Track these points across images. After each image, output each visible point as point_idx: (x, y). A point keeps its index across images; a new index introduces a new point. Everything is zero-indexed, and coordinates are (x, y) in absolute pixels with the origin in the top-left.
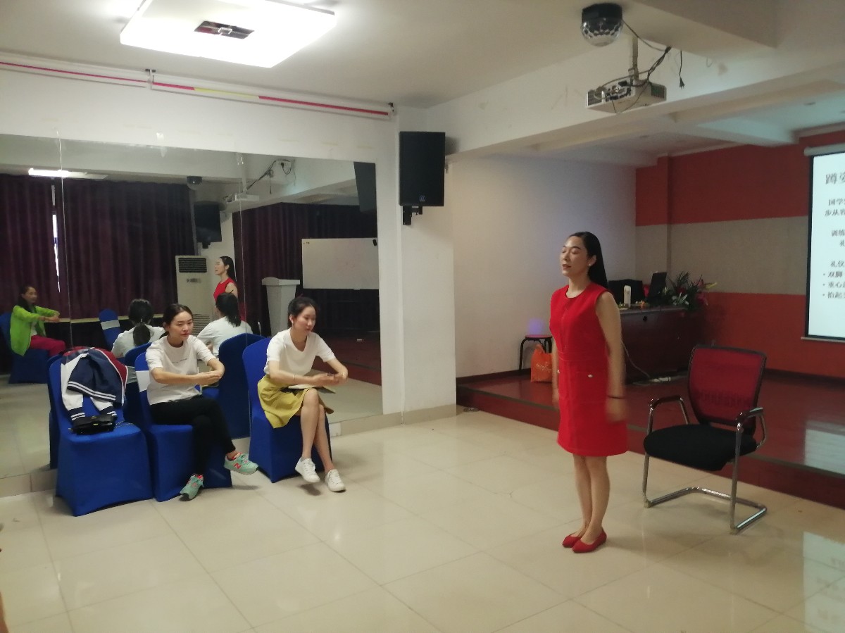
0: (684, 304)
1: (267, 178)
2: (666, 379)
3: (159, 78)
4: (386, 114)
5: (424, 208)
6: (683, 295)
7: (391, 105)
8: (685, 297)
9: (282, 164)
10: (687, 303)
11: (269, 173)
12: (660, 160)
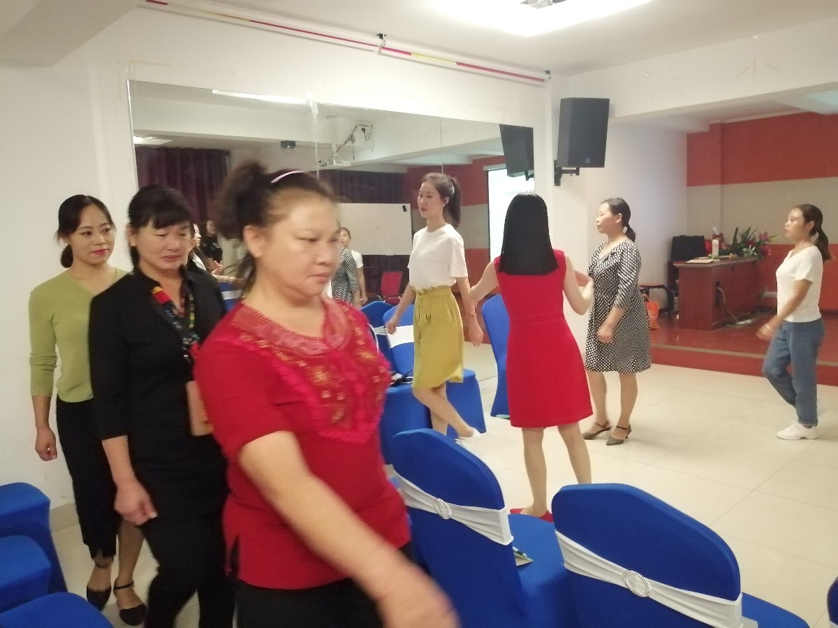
0: (753, 255)
1: (349, 143)
2: (749, 321)
3: (389, 44)
4: (542, 80)
5: (581, 170)
6: (752, 248)
7: (548, 72)
8: (754, 249)
9: (364, 130)
10: (756, 254)
11: (351, 138)
12: (712, 126)
